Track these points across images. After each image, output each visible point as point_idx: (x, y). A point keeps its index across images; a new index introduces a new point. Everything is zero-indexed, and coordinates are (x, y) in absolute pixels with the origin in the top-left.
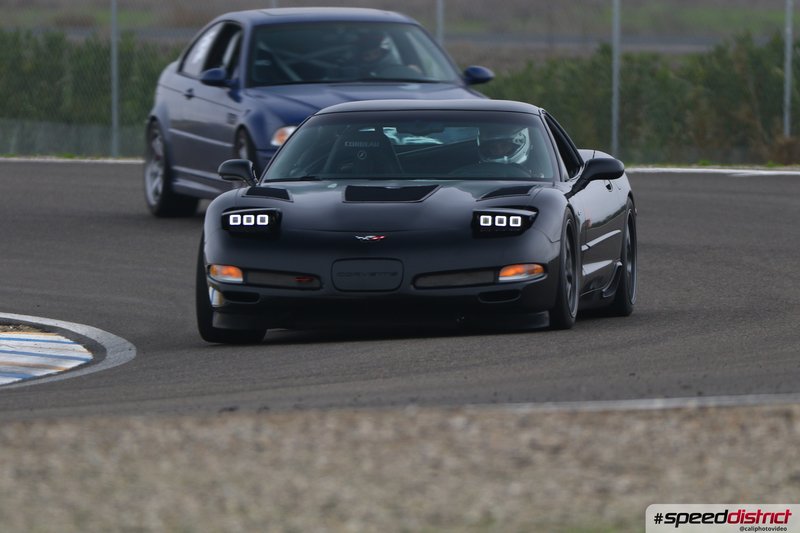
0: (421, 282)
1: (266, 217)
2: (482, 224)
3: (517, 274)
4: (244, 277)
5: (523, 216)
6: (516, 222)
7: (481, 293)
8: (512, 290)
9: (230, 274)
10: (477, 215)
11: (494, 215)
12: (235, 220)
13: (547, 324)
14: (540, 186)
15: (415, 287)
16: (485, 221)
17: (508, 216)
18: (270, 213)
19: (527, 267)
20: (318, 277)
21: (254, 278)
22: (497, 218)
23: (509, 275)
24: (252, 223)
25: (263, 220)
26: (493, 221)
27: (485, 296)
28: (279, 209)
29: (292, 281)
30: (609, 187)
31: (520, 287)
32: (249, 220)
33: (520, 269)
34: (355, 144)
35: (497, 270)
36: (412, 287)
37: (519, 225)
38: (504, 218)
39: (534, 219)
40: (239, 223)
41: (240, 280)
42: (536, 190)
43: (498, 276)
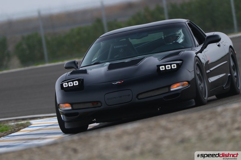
0: (140, 97)
1: (77, 82)
3: (179, 86)
4: (72, 107)
5: (176, 64)
6: (174, 66)
9: (67, 107)
10: (158, 66)
11: (165, 65)
12: (65, 85)
13: (194, 104)
14: (184, 51)
15: (139, 99)
16: (162, 68)
17: (171, 65)
18: (78, 80)
19: (181, 83)
20: (100, 102)
21: (76, 107)
22: (167, 66)
23: (175, 88)
25: (76, 83)
26: (165, 67)
27: (164, 97)
28: (82, 78)
29: (90, 105)
30: (219, 46)
31: (179, 92)
32: (71, 84)
33: (178, 84)
34: (118, 47)
35: (169, 86)
36: (137, 99)
37: (176, 67)
38: (169, 66)
39: (182, 64)
40: (67, 86)
41: (71, 108)
42: (182, 53)
43: (170, 89)
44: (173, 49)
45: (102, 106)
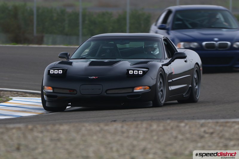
0: (109, 92)
1: (61, 71)
2: (130, 73)
3: (141, 89)
5: (143, 71)
6: (141, 73)
7: (128, 95)
8: (138, 94)
9: (49, 89)
10: (128, 70)
11: (133, 70)
12: (52, 72)
13: (152, 105)
14: (153, 61)
15: (107, 94)
16: (131, 72)
17: (138, 71)
19: (143, 87)
20: (76, 90)
21: (56, 90)
22: (135, 71)
23: (138, 90)
24: (57, 73)
25: (60, 72)
26: (133, 72)
27: (128, 96)
28: (66, 68)
29: (68, 91)
30: (186, 61)
31: (140, 94)
32: (56, 72)
33: (141, 88)
34: (106, 47)
35: (133, 88)
36: (105, 93)
37: (142, 74)
38: (137, 71)
39: (147, 71)
40: (53, 73)
41: (52, 91)
42: (151, 63)
43: (134, 90)
44: (146, 58)
45: (77, 94)
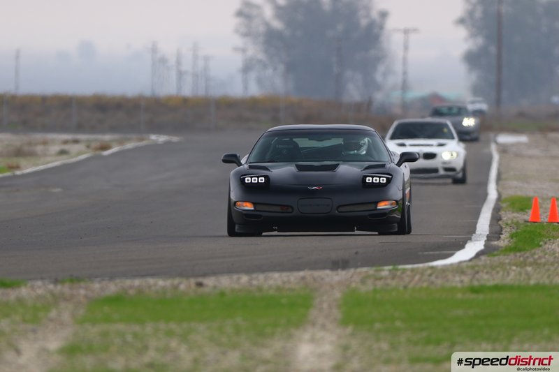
0: (341, 209)
1: (263, 178)
2: (367, 181)
3: (386, 205)
4: (255, 207)
5: (386, 178)
6: (383, 180)
7: (369, 214)
8: (384, 213)
9: (247, 206)
10: (364, 177)
11: (373, 177)
12: (248, 180)
13: (396, 230)
15: (339, 212)
16: (369, 180)
17: (380, 178)
18: (265, 176)
19: (389, 202)
20: (292, 207)
21: (259, 208)
23: (382, 206)
24: (256, 181)
25: (261, 180)
26: (373, 180)
29: (278, 209)
31: (384, 211)
33: (387, 203)
35: (376, 203)
36: (337, 211)
37: (385, 182)
38: (378, 178)
39: (391, 179)
40: (250, 182)
41: (252, 208)
43: (377, 206)
45: (292, 212)
